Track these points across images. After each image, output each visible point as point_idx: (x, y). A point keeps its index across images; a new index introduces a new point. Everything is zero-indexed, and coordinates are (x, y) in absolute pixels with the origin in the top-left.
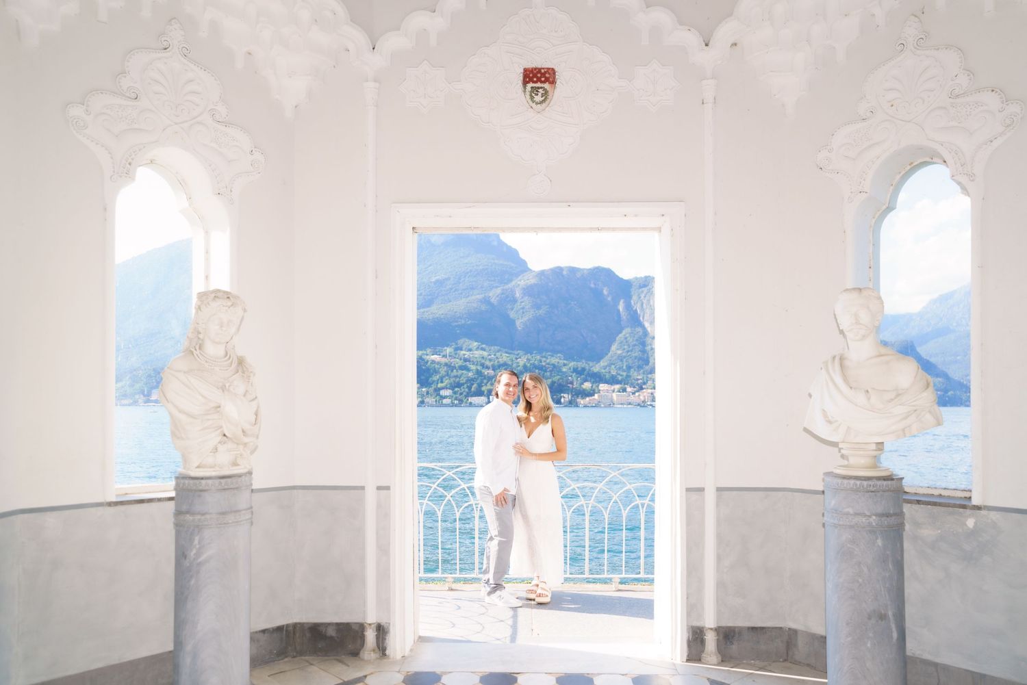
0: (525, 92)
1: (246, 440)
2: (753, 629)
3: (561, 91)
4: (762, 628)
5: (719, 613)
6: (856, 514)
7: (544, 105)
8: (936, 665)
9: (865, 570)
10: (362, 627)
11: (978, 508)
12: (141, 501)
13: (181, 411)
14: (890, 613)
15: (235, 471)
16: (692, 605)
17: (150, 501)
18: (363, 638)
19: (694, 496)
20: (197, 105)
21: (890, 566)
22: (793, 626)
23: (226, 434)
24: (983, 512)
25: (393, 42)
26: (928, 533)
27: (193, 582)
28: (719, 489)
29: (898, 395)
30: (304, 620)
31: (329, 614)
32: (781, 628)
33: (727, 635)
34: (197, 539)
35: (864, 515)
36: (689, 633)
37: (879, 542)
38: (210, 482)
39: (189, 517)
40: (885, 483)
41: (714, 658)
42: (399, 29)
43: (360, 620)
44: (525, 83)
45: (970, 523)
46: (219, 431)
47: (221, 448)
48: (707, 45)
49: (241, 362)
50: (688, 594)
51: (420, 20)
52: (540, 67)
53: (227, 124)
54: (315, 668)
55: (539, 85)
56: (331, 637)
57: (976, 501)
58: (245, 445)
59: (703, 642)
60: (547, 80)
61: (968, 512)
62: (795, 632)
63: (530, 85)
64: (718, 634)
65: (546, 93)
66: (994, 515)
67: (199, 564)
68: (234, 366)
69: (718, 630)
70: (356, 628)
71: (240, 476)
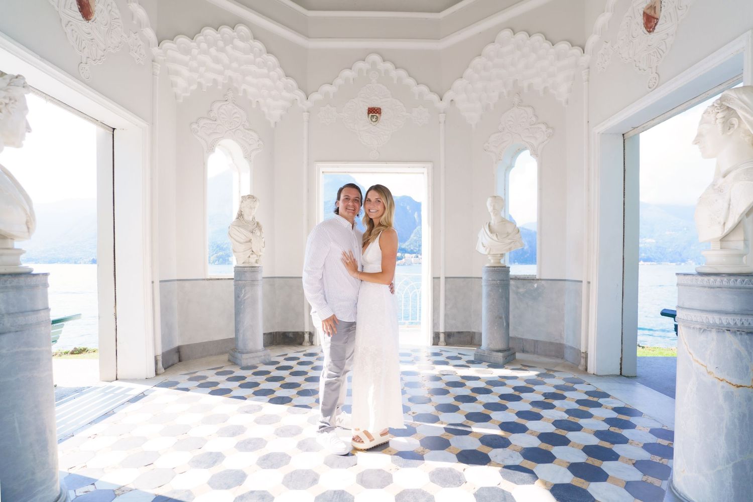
0: (368, 117)
1: (261, 254)
2: (459, 333)
3: (383, 117)
4: (462, 332)
5: (445, 327)
6: (492, 280)
7: (376, 123)
8: (522, 339)
9: (495, 300)
10: (303, 333)
11: (538, 280)
12: (218, 279)
13: (237, 241)
14: (503, 317)
15: (256, 265)
16: (435, 324)
17: (221, 279)
18: (304, 337)
19: (436, 280)
20: (238, 122)
21: (504, 299)
22: (474, 330)
23: (254, 251)
24: (540, 281)
25: (315, 96)
26: (521, 290)
27: (242, 307)
28: (446, 278)
29: (508, 236)
30: (280, 331)
31: (290, 329)
32: (469, 332)
33: (448, 335)
34: (243, 290)
35: (494, 280)
36: (433, 334)
37: (500, 291)
38: (248, 268)
39: (240, 282)
40: (502, 268)
41: (443, 344)
42: (317, 91)
43: (302, 331)
44: (369, 113)
45: (535, 285)
46: (251, 250)
47: (251, 257)
48: (441, 100)
49: (258, 223)
50: (433, 319)
51: (326, 88)
52: (374, 107)
53: (248, 129)
54: (285, 348)
55: (374, 114)
56: (291, 337)
57: (537, 278)
58: (260, 256)
59: (439, 338)
60: (377, 112)
61: (535, 281)
62: (474, 333)
63: (371, 114)
64: (445, 335)
65: (377, 118)
66: (543, 282)
67: (244, 300)
68: (256, 225)
69: (444, 333)
70: (301, 333)
71: (258, 267)
